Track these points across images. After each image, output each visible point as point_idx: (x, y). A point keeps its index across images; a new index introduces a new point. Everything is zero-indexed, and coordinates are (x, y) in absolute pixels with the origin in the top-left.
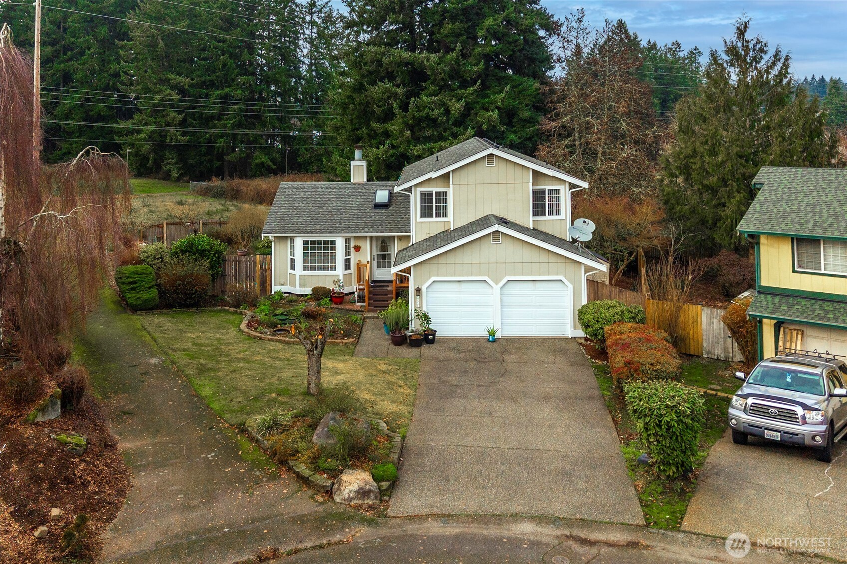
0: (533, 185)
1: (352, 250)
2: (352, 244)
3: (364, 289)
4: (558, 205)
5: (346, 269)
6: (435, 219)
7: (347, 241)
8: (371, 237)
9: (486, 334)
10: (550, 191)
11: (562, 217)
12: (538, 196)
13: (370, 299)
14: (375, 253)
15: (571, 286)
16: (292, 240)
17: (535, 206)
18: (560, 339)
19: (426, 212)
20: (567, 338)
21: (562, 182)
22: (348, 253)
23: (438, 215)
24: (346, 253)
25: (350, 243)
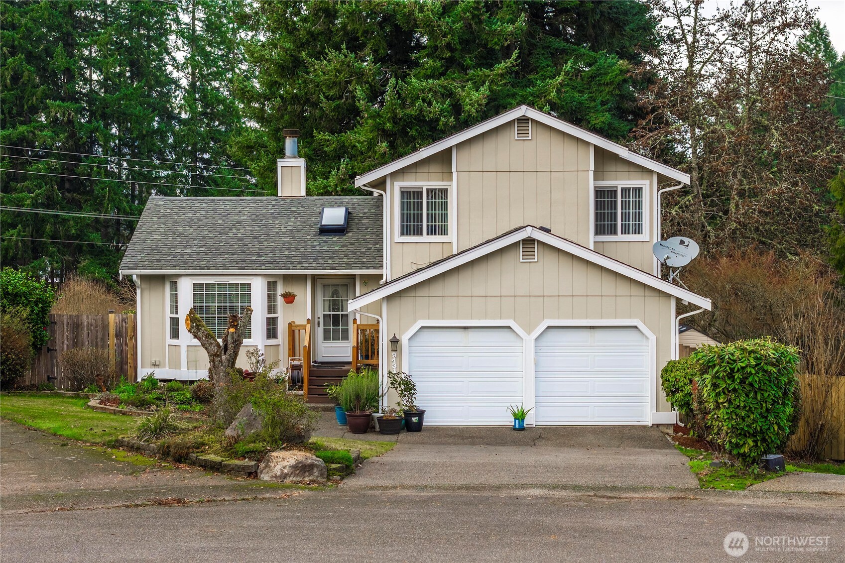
0: (596, 178)
1: (280, 300)
2: (280, 290)
3: (300, 366)
4: (638, 217)
5: (268, 337)
6: (425, 238)
7: (272, 286)
8: (314, 278)
9: (509, 421)
10: (625, 191)
11: (645, 236)
12: (605, 198)
13: (310, 382)
14: (320, 313)
15: (652, 337)
16: (173, 281)
17: (599, 217)
18: (633, 427)
19: (411, 226)
20: (644, 427)
21: (645, 175)
22: (272, 309)
23: (432, 231)
24: (269, 307)
25: (275, 289)
